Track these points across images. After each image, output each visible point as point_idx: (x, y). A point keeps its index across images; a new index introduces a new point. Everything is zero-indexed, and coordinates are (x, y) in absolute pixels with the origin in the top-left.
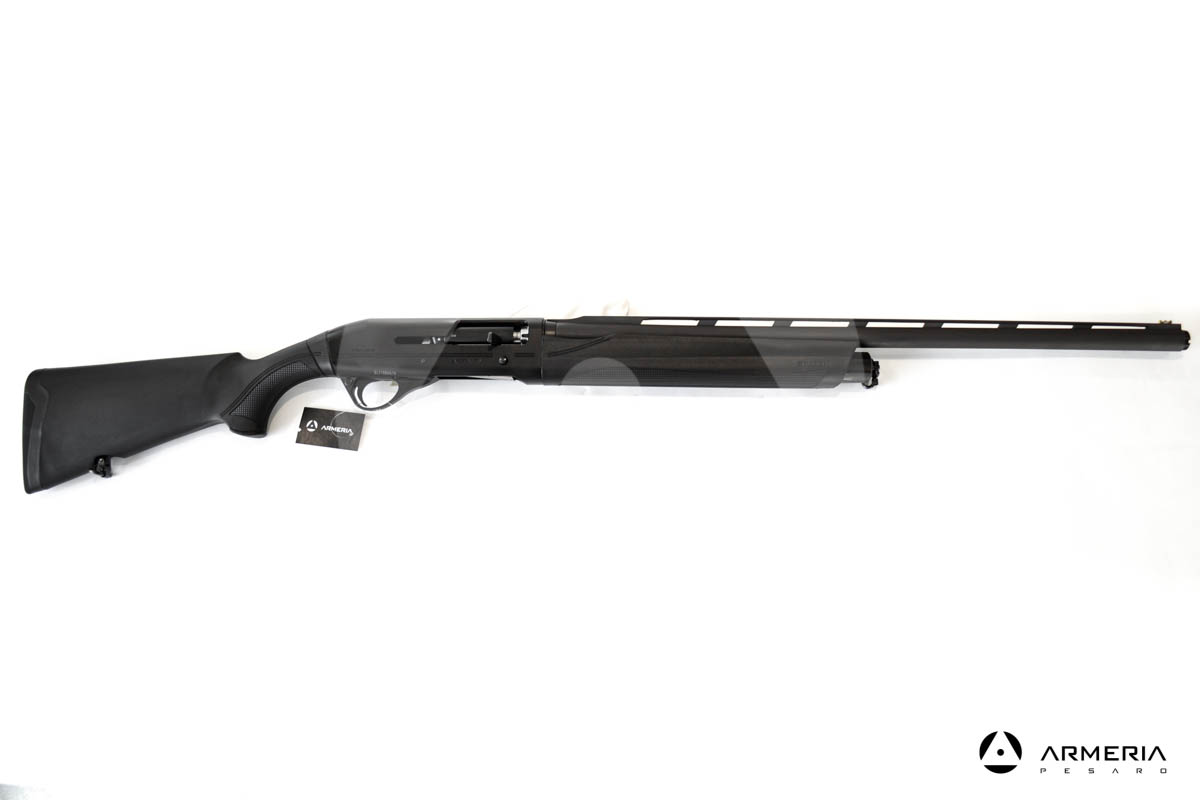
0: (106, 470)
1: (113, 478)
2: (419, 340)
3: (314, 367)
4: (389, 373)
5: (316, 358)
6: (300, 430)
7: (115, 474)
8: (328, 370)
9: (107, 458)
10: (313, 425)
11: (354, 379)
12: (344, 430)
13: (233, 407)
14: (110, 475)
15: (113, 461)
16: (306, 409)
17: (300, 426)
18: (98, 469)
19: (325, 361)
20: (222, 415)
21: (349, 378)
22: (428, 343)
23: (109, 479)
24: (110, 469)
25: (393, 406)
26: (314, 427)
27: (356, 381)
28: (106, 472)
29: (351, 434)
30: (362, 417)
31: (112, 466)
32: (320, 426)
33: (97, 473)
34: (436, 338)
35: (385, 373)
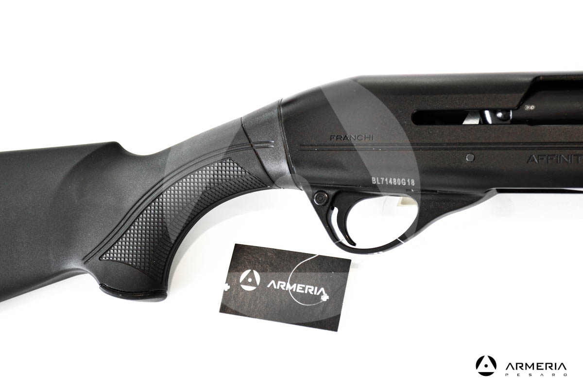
2: (456, 117)
3: (256, 169)
4: (402, 182)
5: (259, 151)
6: (227, 287)
8: (281, 174)
11: (332, 193)
13: (106, 244)
16: (238, 248)
17: (229, 281)
19: (276, 158)
20: (86, 260)
21: (321, 191)
22: (476, 121)
25: (405, 245)
27: (335, 197)
29: (325, 298)
30: (345, 265)
32: (264, 281)
34: (494, 112)
35: (394, 181)
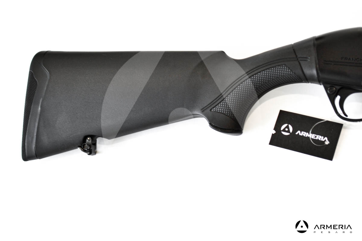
0: (92, 148)
1: (97, 155)
3: (299, 72)
5: (302, 63)
6: (274, 132)
7: (99, 153)
8: (312, 76)
9: (94, 138)
10: (287, 129)
11: (338, 87)
12: (320, 138)
14: (95, 153)
15: (98, 140)
16: (282, 113)
17: (275, 129)
18: (87, 147)
19: (311, 67)
20: (203, 110)
21: (332, 87)
23: (94, 156)
24: (95, 148)
26: (288, 131)
27: (339, 90)
28: (91, 150)
29: (327, 143)
31: (98, 145)
32: (295, 130)
33: (85, 151)
